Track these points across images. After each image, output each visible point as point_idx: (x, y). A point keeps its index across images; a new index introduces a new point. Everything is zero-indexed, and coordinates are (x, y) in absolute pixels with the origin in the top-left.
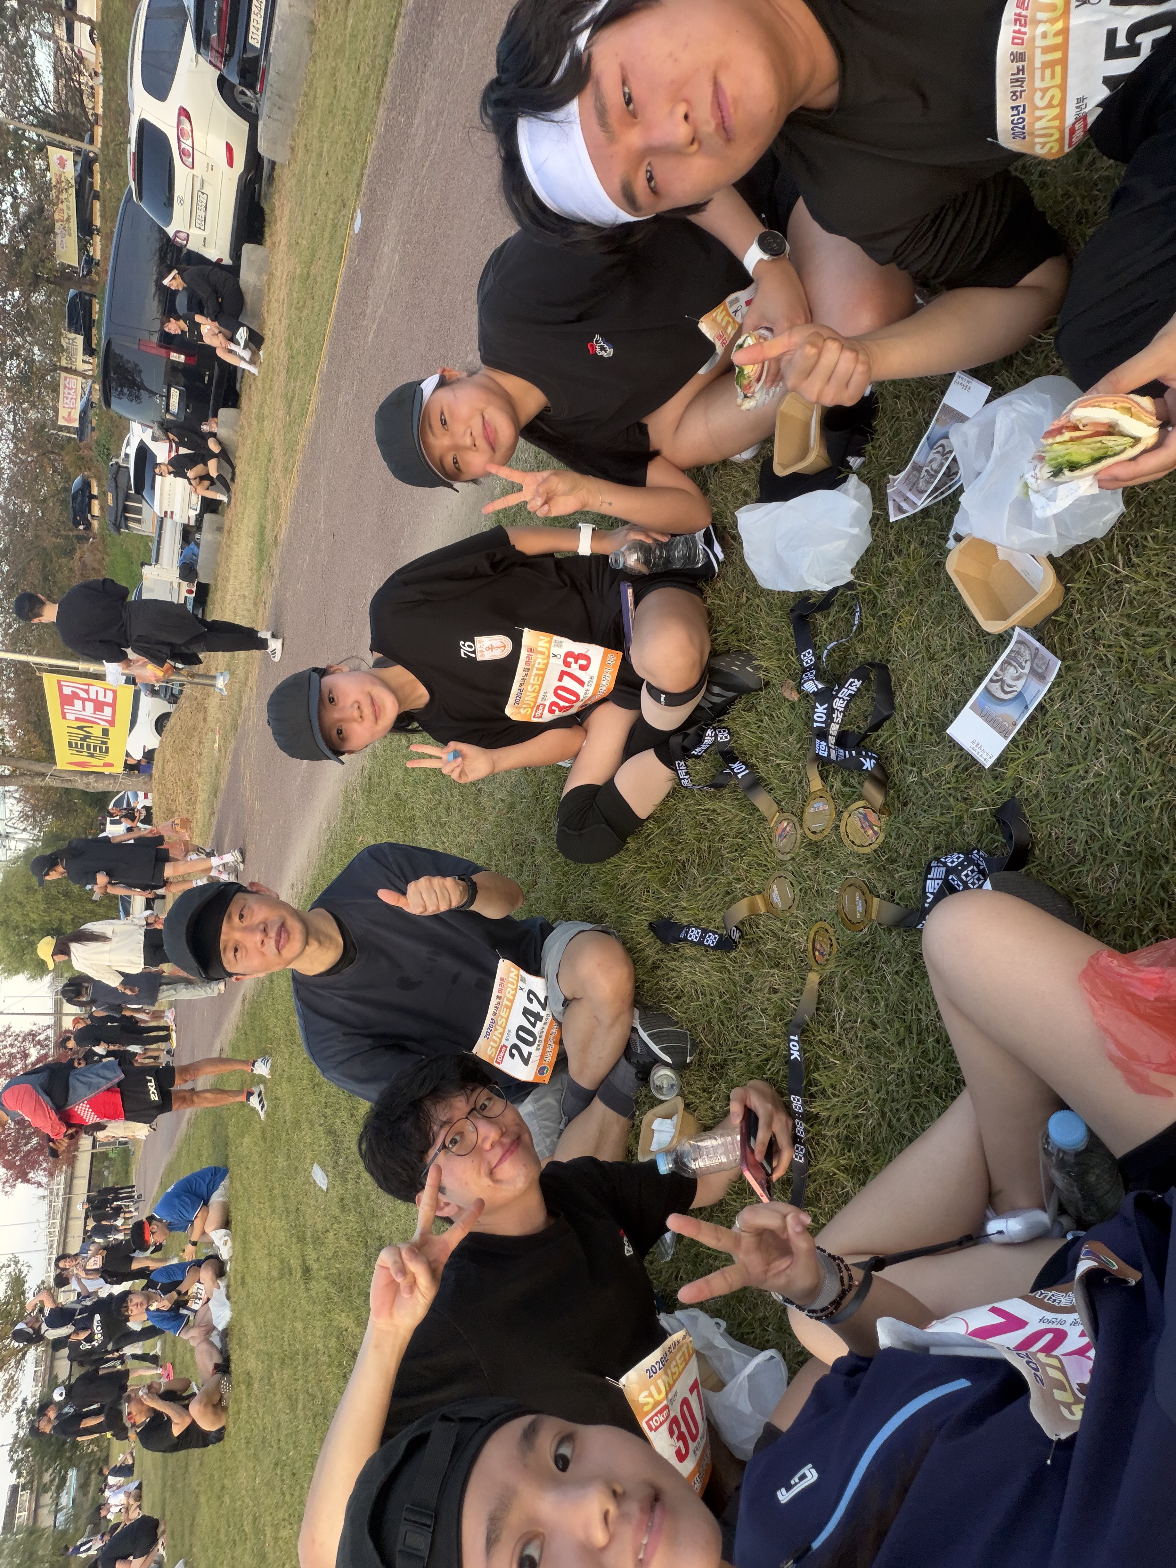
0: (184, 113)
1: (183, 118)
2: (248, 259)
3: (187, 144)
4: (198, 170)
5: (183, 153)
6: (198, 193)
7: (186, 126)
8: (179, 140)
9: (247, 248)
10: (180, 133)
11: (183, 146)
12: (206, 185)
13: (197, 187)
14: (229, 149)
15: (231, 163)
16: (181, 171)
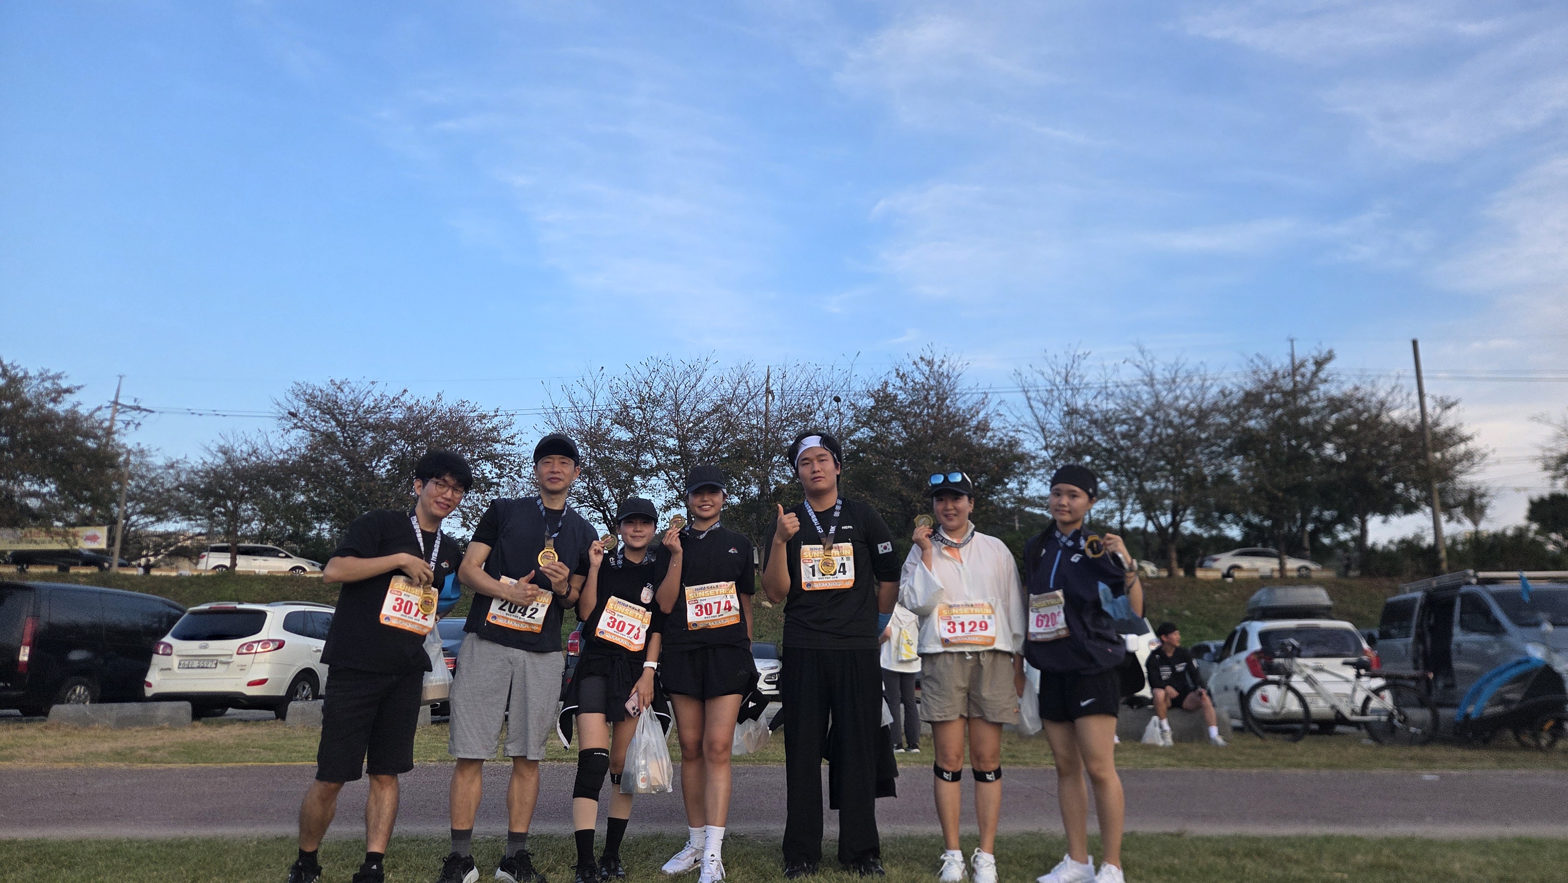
0: (281, 645)
1: (277, 643)
2: (179, 708)
3: (258, 648)
4: (236, 657)
5: (250, 646)
6: (214, 661)
7: (271, 647)
8: (259, 642)
9: (187, 705)
10: (266, 643)
11: (255, 645)
12: (225, 666)
13: (223, 659)
14: (262, 682)
15: (251, 684)
16: (232, 645)
